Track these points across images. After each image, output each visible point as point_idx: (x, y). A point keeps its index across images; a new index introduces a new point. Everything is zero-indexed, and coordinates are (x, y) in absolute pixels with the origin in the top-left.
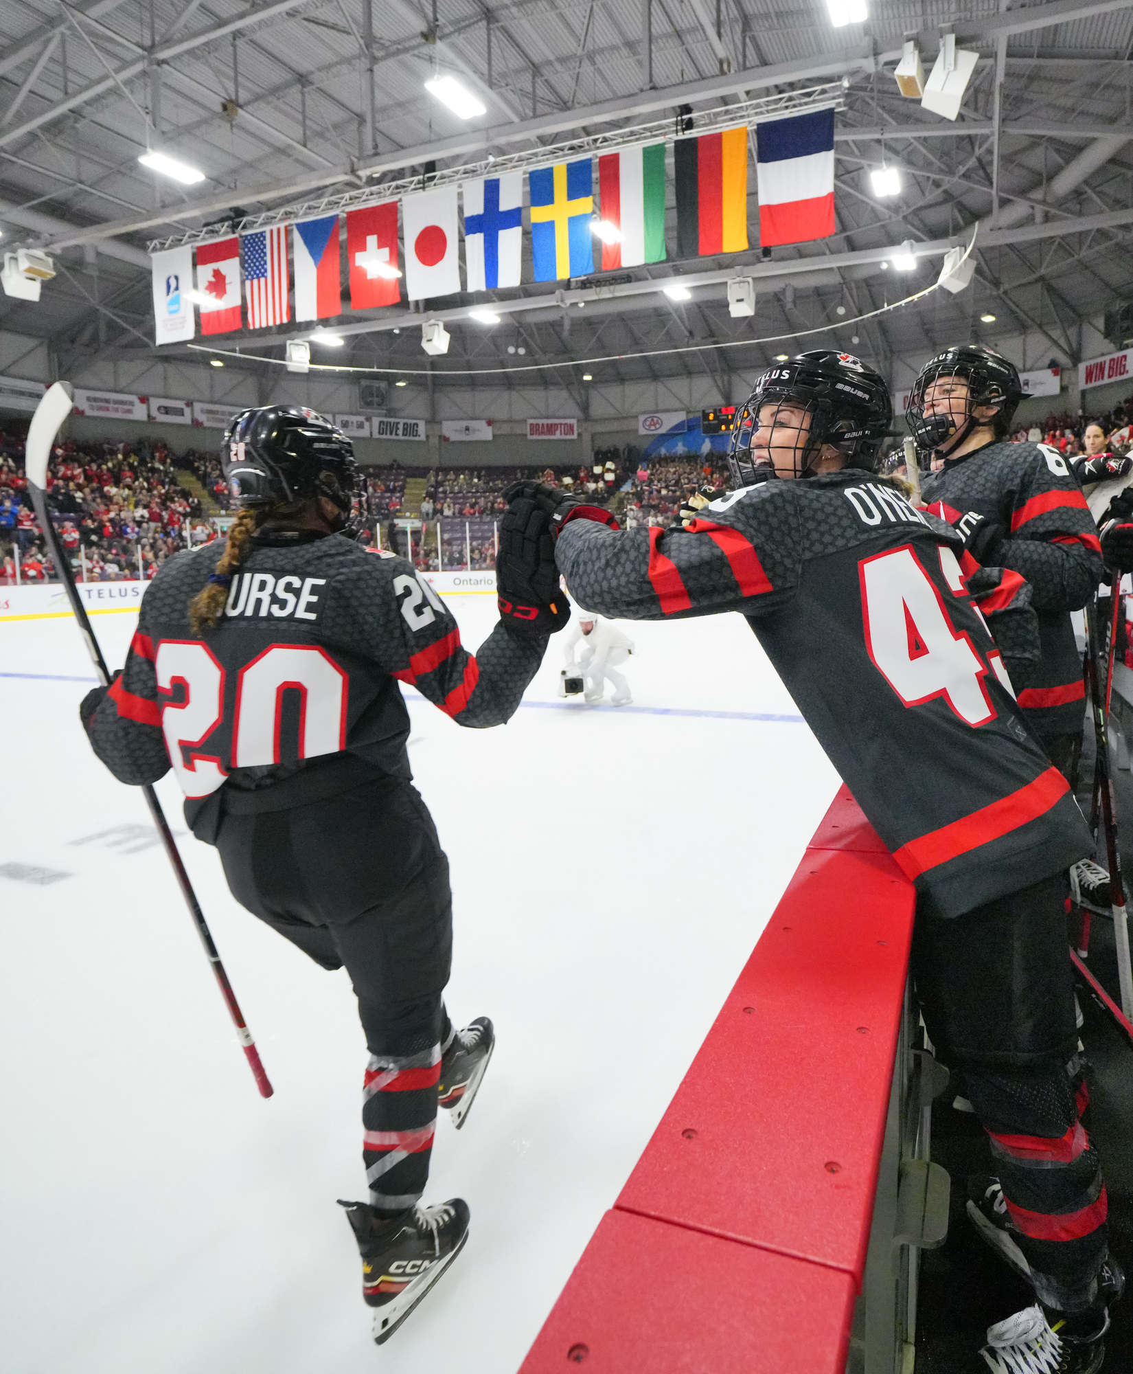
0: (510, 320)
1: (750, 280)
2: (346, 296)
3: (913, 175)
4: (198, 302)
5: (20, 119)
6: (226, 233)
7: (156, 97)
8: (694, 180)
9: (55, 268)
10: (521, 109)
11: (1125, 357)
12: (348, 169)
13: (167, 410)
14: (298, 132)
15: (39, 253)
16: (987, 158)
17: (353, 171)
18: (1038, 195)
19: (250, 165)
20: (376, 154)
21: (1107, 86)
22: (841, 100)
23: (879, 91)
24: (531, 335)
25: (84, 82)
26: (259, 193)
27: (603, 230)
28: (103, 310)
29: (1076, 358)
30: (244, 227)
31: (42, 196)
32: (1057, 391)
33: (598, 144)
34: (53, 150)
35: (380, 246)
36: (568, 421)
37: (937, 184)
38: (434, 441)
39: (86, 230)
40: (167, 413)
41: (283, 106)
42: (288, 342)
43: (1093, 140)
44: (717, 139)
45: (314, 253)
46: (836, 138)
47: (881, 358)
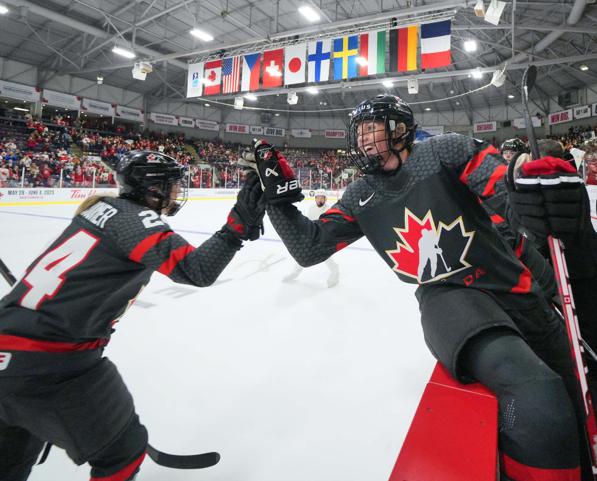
0: (322, 92)
1: (416, 80)
2: (261, 81)
3: (481, 43)
4: (204, 83)
5: (147, 16)
6: (217, 58)
7: (198, 10)
8: (397, 43)
9: (153, 69)
10: (331, 16)
11: (567, 112)
12: (267, 37)
13: (186, 122)
14: (248, 23)
15: (148, 63)
16: (510, 37)
17: (268, 38)
18: (530, 51)
19: (229, 34)
20: (277, 32)
21: (556, 12)
22: (453, 17)
23: (467, 12)
24: (329, 98)
25: (172, 4)
26: (232, 44)
27: (361, 61)
28: (167, 84)
29: (547, 112)
30: (225, 56)
31: (151, 43)
32: (540, 125)
33: (361, 30)
34: (157, 27)
35: (276, 64)
36: (342, 131)
37: (490, 46)
38: (288, 137)
39: (166, 56)
40: (185, 123)
41: (244, 14)
42: (236, 98)
43: (550, 32)
44: (406, 30)
45: (250, 66)
46: (451, 29)
47: (468, 110)
